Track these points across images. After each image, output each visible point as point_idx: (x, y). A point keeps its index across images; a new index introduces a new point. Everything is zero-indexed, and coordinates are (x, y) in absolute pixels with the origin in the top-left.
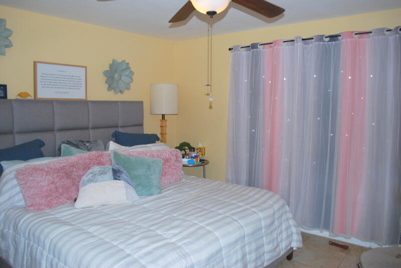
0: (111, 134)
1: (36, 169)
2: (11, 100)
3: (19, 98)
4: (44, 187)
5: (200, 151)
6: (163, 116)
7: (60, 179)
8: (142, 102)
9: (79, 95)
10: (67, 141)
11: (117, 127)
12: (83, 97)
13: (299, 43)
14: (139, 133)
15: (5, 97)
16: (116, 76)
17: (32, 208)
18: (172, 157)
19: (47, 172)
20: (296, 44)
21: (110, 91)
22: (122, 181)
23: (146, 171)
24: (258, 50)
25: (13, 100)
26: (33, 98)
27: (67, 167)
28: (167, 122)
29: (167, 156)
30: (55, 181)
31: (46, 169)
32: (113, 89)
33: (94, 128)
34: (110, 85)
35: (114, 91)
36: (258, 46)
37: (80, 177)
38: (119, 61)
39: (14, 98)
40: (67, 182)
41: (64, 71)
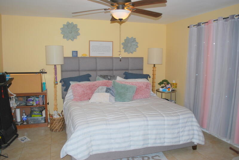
0: (123, 73)
1: (78, 85)
2: (79, 57)
3: (82, 56)
4: (80, 92)
5: (173, 85)
6: (154, 65)
7: (87, 90)
8: (143, 58)
9: (109, 54)
10: (101, 75)
11: (128, 70)
12: (111, 55)
13: (220, 21)
14: (141, 73)
15: (77, 56)
16: (129, 45)
17: (74, 100)
18: (143, 86)
19: (82, 87)
20: (218, 22)
21: (125, 52)
22: (109, 93)
23: (125, 91)
24: (201, 26)
25: (80, 57)
26: (88, 56)
27: (91, 86)
28: (156, 68)
29: (141, 85)
30: (85, 90)
31: (82, 86)
32: (127, 51)
33: (116, 70)
34: (125, 50)
35: (128, 53)
36: (201, 24)
37: (95, 90)
38: (130, 38)
39: (80, 56)
40: (89, 91)
41: (101, 44)
